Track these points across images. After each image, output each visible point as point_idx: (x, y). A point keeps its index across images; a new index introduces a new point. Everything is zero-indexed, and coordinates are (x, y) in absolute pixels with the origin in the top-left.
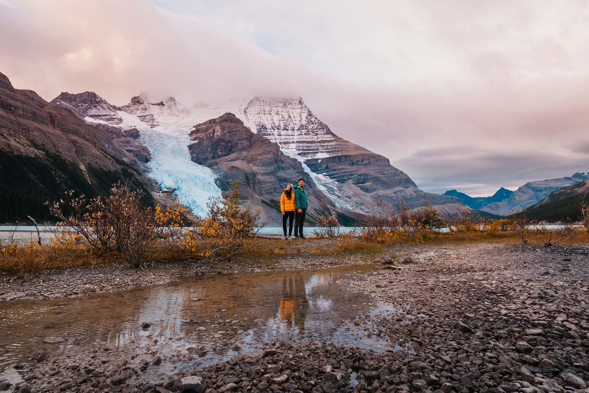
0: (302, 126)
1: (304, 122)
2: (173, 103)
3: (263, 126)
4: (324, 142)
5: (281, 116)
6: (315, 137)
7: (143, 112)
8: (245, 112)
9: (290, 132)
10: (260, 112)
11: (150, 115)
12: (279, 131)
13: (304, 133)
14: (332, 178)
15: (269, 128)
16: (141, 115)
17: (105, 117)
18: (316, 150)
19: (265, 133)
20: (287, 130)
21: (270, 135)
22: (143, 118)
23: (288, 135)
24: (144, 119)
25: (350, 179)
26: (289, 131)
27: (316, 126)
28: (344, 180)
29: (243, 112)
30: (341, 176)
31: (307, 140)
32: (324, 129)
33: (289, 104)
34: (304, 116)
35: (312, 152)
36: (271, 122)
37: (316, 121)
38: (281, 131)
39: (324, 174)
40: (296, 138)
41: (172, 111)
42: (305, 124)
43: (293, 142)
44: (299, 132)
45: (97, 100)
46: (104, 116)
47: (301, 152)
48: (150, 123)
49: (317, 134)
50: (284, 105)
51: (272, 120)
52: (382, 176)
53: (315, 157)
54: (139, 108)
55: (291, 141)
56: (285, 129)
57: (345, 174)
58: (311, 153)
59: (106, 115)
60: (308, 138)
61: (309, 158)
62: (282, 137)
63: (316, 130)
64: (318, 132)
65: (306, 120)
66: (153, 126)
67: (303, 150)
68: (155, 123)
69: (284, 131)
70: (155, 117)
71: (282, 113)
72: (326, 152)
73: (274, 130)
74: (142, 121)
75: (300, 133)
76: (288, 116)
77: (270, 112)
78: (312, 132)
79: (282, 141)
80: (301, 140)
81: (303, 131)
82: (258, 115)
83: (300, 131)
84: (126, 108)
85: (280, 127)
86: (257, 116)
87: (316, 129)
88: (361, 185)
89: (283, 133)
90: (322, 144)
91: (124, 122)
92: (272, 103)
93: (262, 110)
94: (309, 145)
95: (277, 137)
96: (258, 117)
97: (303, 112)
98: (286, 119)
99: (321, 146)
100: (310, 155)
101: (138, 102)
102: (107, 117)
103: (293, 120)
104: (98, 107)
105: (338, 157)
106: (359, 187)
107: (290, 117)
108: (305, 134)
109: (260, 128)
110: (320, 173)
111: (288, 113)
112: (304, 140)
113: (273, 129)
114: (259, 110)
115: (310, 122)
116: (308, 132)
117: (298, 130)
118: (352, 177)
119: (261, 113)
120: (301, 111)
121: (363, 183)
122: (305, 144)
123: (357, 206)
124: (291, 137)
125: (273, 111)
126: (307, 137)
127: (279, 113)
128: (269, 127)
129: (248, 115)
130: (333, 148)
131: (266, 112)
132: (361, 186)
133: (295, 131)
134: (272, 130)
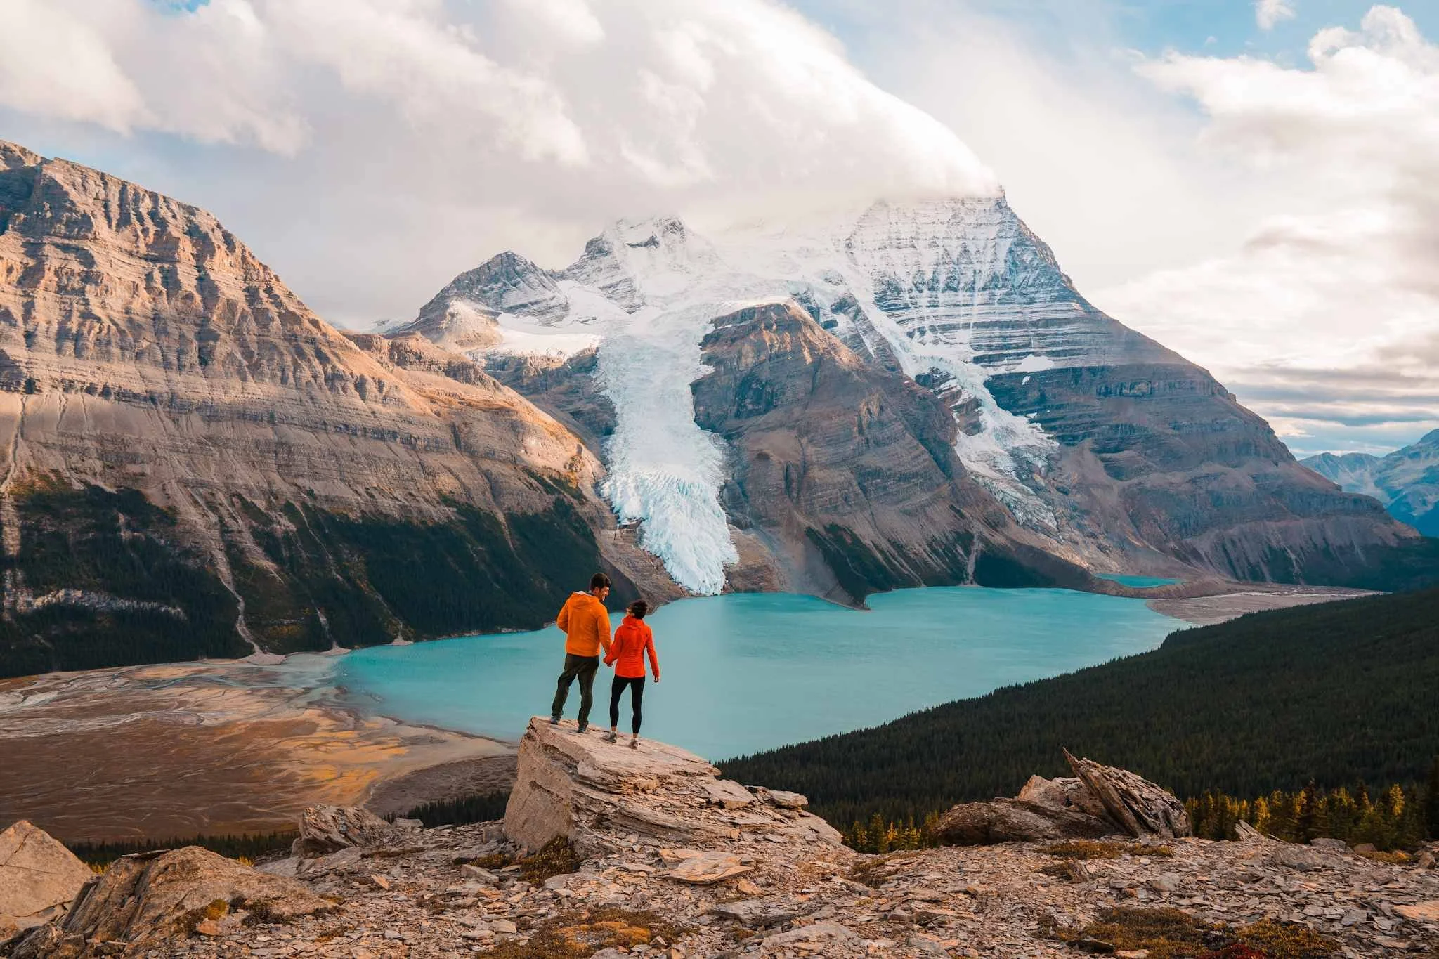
0: (995, 277)
1: (1001, 268)
2: (677, 237)
3: (889, 284)
4: (1047, 323)
5: (941, 251)
6: (1028, 309)
7: (611, 273)
8: (849, 246)
9: (962, 297)
10: (887, 243)
11: (625, 280)
12: (934, 294)
13: (998, 297)
14: (1047, 429)
15: (907, 288)
16: (608, 283)
17: (536, 307)
18: (1025, 346)
19: (896, 302)
20: (955, 290)
21: (908, 307)
22: (610, 290)
23: (955, 305)
24: (613, 293)
25: (1090, 435)
26: (960, 293)
27: (1033, 276)
28: (1075, 438)
29: (842, 247)
30: (1070, 425)
31: (1006, 318)
32: (1052, 286)
33: (966, 214)
34: (1006, 245)
35: (1011, 352)
36: (915, 270)
37: (1035, 263)
38: (939, 294)
39: (1033, 415)
40: (976, 315)
41: (675, 258)
42: (1002, 272)
43: (966, 326)
44: (985, 296)
45: (518, 268)
46: (532, 304)
47: (981, 353)
48: (626, 302)
49: (1032, 301)
50: (954, 217)
51: (917, 263)
52: (1171, 432)
53: (1019, 369)
54: (602, 266)
55: (962, 321)
56: (949, 287)
57: (1080, 421)
58: (1007, 355)
59: (536, 303)
60: (1010, 313)
61: (1002, 370)
62: (941, 311)
63: (1033, 290)
64: (1037, 295)
65: (1010, 258)
66: (631, 310)
67: (990, 348)
68: (637, 301)
69: (947, 293)
70: (636, 285)
71: (946, 241)
72: (1048, 353)
73: (921, 291)
74: (610, 298)
75: (987, 297)
76: (960, 249)
77: (915, 242)
78: (1021, 294)
79: (937, 323)
80: (988, 319)
81: (997, 291)
82: (882, 253)
83: (987, 292)
84: (575, 271)
85: (937, 281)
86: (878, 254)
87: (1032, 285)
88: (1108, 456)
89: (942, 298)
90: (1041, 330)
91: (572, 310)
92: (923, 212)
93: (894, 236)
94: (1008, 332)
95: (926, 312)
96: (882, 257)
97: (1003, 234)
98: (955, 259)
99: (1038, 335)
100: (1006, 361)
101: (601, 251)
102: (539, 305)
103: (975, 261)
104: (522, 284)
105: (1074, 370)
106: (1103, 460)
107: (966, 251)
108: (1001, 302)
109: (884, 291)
110: (1021, 413)
111: (961, 242)
112: (996, 318)
113: (917, 288)
114: (885, 237)
115: (1015, 264)
116: (1008, 294)
117: (984, 289)
118: (1096, 430)
119: (891, 246)
120: (999, 231)
121: (1117, 450)
122: (996, 332)
123: (1072, 518)
124: (962, 310)
125: (922, 237)
126: (1006, 308)
127: (938, 242)
128: (906, 284)
129: (857, 253)
130: (1068, 343)
131: (903, 243)
132: (1109, 460)
133: (976, 293)
134: (915, 293)
